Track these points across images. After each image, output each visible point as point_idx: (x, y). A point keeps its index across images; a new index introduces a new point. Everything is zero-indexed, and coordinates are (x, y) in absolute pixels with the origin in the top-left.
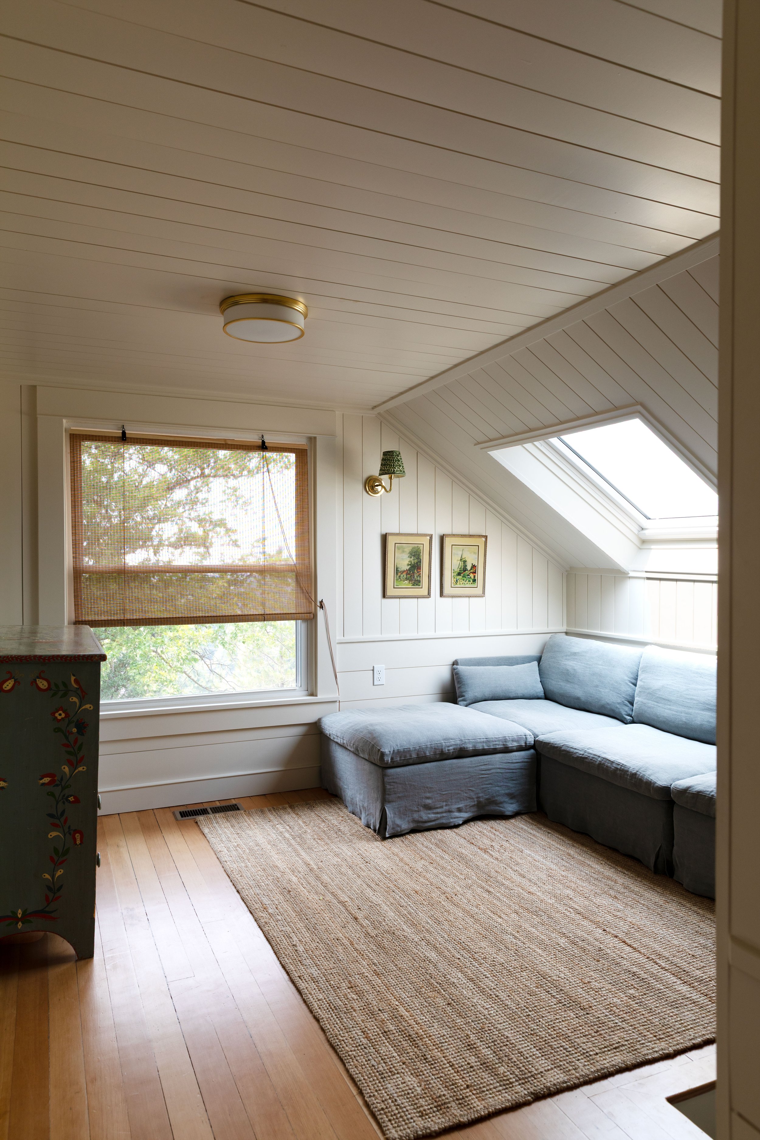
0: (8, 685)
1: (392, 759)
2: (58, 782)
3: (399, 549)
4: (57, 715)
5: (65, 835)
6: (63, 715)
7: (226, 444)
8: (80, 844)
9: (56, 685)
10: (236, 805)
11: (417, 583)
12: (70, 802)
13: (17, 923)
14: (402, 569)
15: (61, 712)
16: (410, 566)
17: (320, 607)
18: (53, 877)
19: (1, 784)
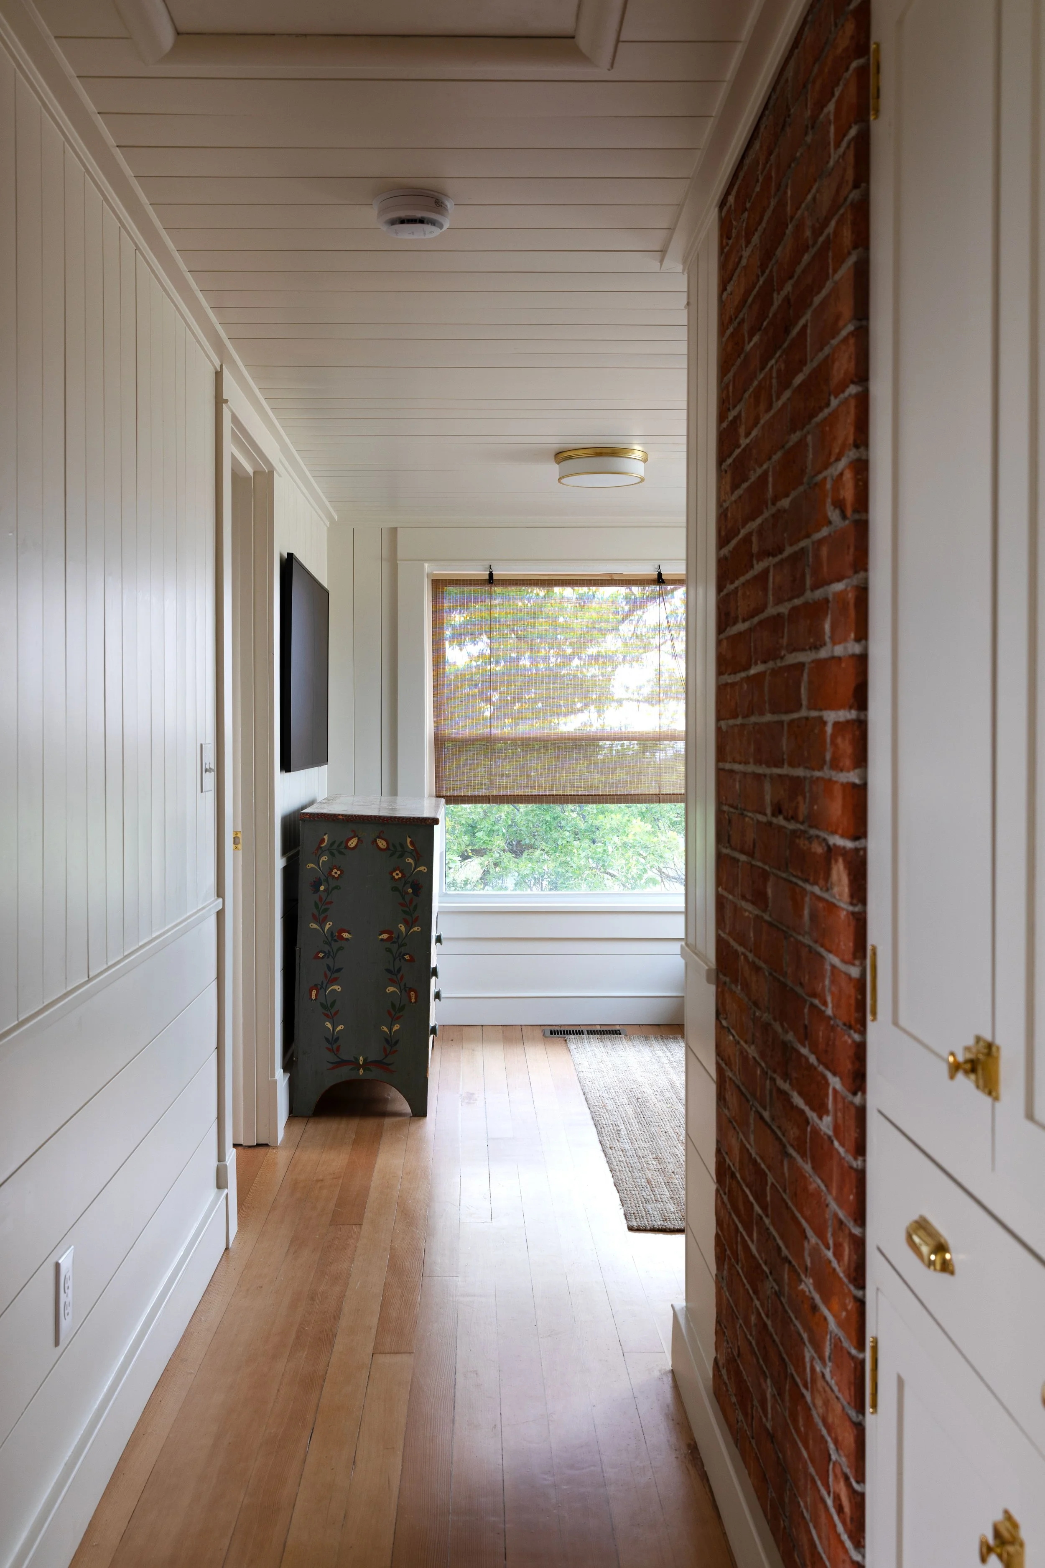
0: (352, 843)
2: (394, 940)
4: (394, 874)
5: (401, 992)
6: (400, 875)
7: (612, 580)
8: (415, 1002)
9: (394, 846)
10: (619, 1030)
12: (406, 960)
13: (359, 1070)
15: (398, 872)
18: (390, 1030)
19: (346, 935)
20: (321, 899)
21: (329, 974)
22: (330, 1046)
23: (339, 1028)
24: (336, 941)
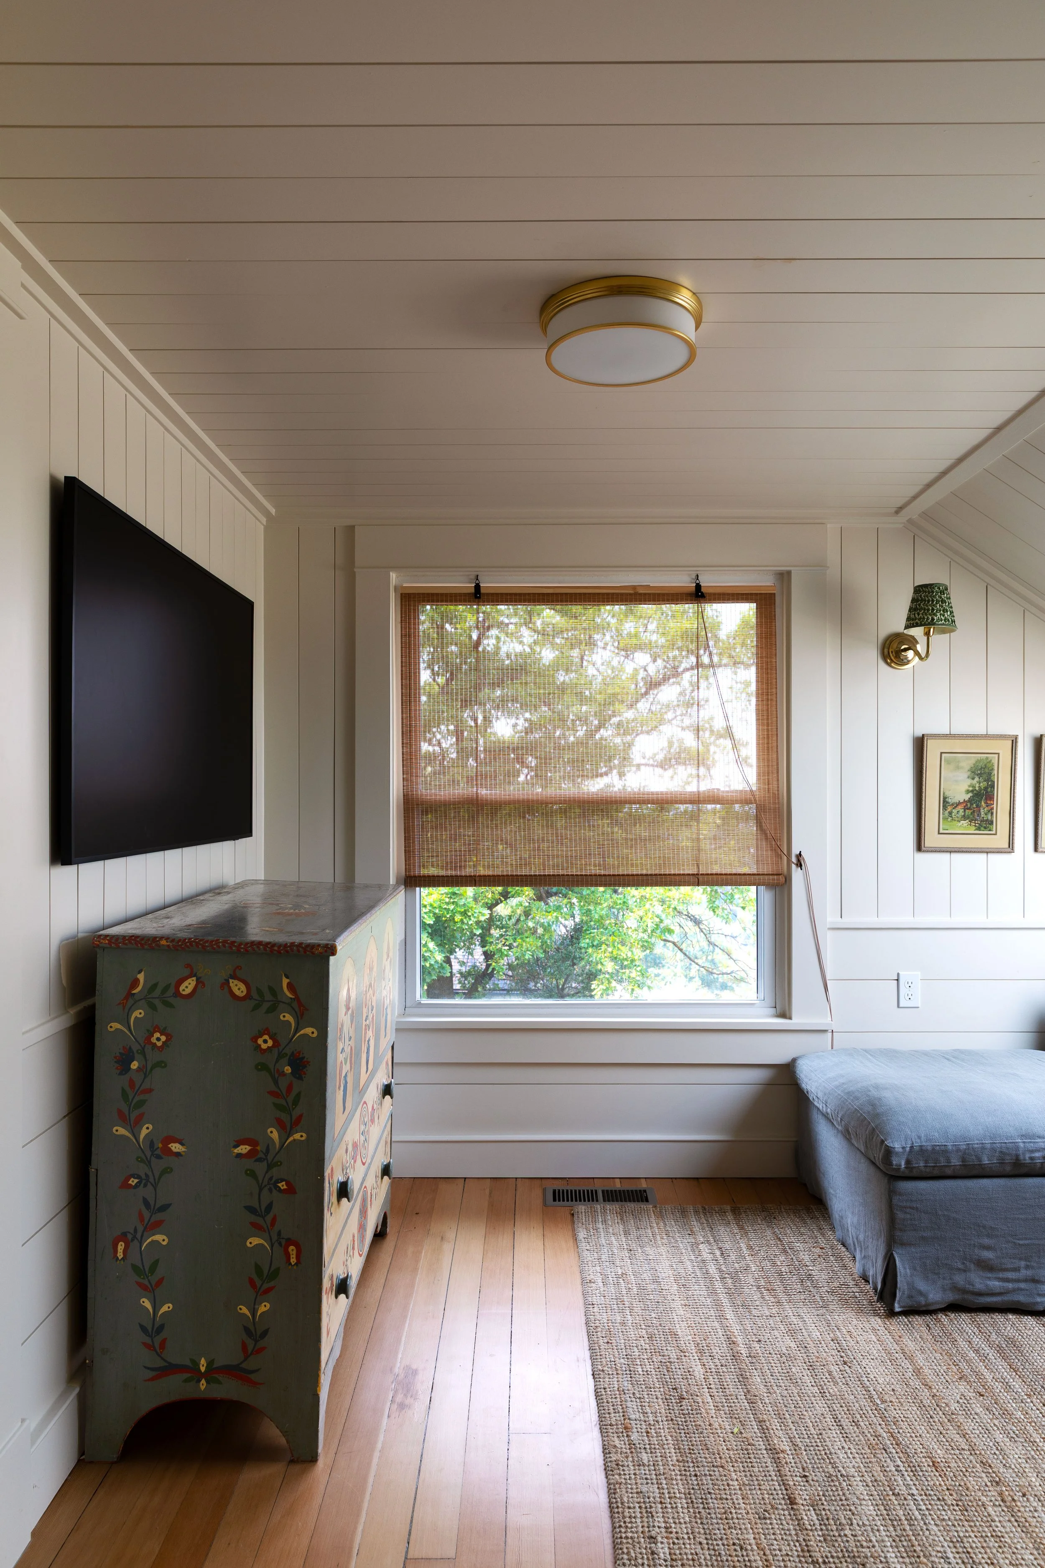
0: (187, 987)
1: (908, 1162)
2: (261, 1155)
3: (948, 762)
4: (260, 1041)
5: (272, 1246)
6: (270, 1043)
7: (636, 594)
8: (296, 1264)
9: (259, 991)
10: (645, 1191)
11: (986, 825)
12: (280, 1190)
13: (199, 1381)
14: (956, 800)
15: (266, 1037)
16: (970, 795)
17: (797, 865)
18: (254, 1312)
19: (176, 1147)
20: (132, 1084)
21: (146, 1214)
22: (148, 1340)
23: (165, 1308)
24: (158, 1157)
